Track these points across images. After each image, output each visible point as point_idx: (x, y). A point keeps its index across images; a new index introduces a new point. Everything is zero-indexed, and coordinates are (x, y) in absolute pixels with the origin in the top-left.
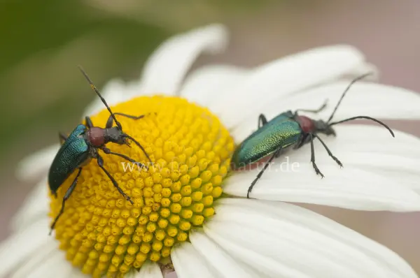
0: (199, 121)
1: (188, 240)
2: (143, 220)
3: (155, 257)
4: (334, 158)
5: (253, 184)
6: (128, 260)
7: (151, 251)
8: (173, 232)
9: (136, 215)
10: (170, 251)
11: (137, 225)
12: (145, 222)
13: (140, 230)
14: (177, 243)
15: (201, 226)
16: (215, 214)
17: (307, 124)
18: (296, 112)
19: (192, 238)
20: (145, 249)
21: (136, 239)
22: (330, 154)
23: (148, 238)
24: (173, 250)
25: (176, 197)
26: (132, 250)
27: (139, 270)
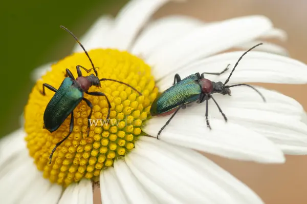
0: (132, 74)
1: (112, 166)
2: (80, 149)
3: (89, 176)
4: (223, 115)
5: (162, 129)
6: (70, 176)
7: (86, 172)
8: (102, 159)
9: (75, 145)
10: (100, 173)
11: (76, 152)
12: (82, 151)
13: (78, 156)
14: (105, 167)
15: (123, 156)
16: (134, 148)
17: (207, 86)
18: (202, 75)
19: (115, 164)
20: (81, 170)
21: (75, 162)
22: (221, 111)
23: (83, 162)
24: (102, 172)
25: (106, 134)
26: (72, 170)
27: (78, 182)
